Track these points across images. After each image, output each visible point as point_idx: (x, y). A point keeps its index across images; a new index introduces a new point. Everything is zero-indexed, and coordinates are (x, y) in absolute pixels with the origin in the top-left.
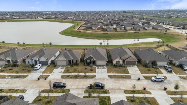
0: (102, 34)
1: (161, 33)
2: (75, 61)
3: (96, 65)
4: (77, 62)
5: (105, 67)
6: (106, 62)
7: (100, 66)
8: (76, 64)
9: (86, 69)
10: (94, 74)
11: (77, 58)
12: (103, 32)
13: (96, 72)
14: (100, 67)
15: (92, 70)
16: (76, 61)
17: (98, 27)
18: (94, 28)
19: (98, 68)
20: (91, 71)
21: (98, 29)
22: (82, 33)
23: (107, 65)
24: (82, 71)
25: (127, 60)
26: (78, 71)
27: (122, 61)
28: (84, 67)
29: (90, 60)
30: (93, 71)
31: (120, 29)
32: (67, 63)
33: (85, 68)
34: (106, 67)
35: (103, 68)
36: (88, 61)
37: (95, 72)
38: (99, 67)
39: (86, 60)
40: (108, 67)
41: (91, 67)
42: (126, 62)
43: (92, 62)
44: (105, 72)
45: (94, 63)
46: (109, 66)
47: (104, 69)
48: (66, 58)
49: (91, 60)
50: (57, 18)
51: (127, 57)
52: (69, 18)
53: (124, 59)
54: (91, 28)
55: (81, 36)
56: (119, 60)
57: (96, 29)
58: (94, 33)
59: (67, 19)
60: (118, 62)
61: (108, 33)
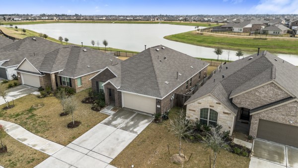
0: (248, 40)
2: (66, 78)
3: (119, 107)
4: (71, 85)
5: (143, 122)
6: (158, 101)
7: (130, 113)
10: (52, 149)
12: (253, 37)
13: (75, 140)
15: (72, 125)
17: (246, 27)
18: (236, 29)
19: (109, 122)
21: (246, 31)
25: (264, 114)
30: (70, 132)
34: (143, 125)
35: (125, 128)
39: (96, 81)
42: (255, 122)
50: (185, 20)
51: (265, 97)
52: (206, 19)
53: (251, 108)
54: (230, 30)
55: (198, 41)
56: (213, 105)
57: (241, 30)
58: (231, 37)
59: (200, 21)
60: (210, 116)
61: (266, 39)
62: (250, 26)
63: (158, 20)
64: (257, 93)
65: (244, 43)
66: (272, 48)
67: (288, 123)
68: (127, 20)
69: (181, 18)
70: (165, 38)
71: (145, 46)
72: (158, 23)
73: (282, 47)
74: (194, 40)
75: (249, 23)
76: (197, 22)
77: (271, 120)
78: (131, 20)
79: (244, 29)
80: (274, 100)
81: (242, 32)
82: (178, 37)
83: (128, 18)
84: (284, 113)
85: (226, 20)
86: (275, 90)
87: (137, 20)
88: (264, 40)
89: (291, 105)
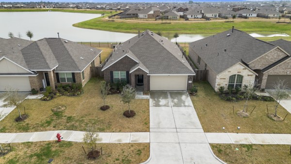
0: (157, 24)
1: (279, 22)
2: (66, 74)
3: (147, 91)
4: (74, 80)
5: (184, 97)
6: (190, 78)
7: (163, 93)
8: (72, 87)
9: (104, 108)
10: (141, 137)
11: (73, 64)
12: (160, 21)
13: (151, 125)
14: (166, 97)
15: (129, 114)
16: (71, 76)
17: (149, 13)
18: (141, 16)
19: (157, 105)
20: (125, 121)
21: (150, 17)
22: (116, 23)
23: (192, 92)
24: (86, 119)
25: (271, 71)
26: (70, 119)
27: (254, 75)
28: (97, 101)
29: (124, 73)
30: (135, 120)
31: (193, 17)
32: (32, 83)
33: (102, 105)
34: (187, 100)
35: (176, 105)
36: (119, 75)
37: (145, 127)
38: (163, 102)
39: (111, 71)
40: (195, 98)
41: (127, 99)
42: (265, 78)
43: (133, 79)
44: (193, 123)
45: (141, 82)
46: (201, 93)
47: (182, 109)
48: (28, 63)
49: (128, 73)
50: (77, 7)
51: (271, 59)
52: (99, 6)
53: (261, 69)
54: (135, 16)
55: (114, 28)
56: (240, 71)
57: (146, 16)
58: (142, 22)
59: (94, 8)
60: (237, 80)
61: (170, 23)
62: (152, 12)
63: (44, 7)
64: (267, 57)
65: (156, 27)
66: (178, 30)
67: (286, 74)
68: (5, 8)
69: (71, 6)
70: (74, 25)
71: (58, 33)
72: (47, 10)
73: (185, 29)
74: (110, 27)
75: (151, 10)
76: (92, 10)
77: (276, 74)
78: (11, 8)
79: (149, 15)
80: (277, 60)
81: (147, 17)
82: (89, 25)
83: (5, 6)
84: (284, 68)
85: (119, 7)
86: (279, 53)
87: (18, 7)
88: (169, 24)
89: (288, 62)
